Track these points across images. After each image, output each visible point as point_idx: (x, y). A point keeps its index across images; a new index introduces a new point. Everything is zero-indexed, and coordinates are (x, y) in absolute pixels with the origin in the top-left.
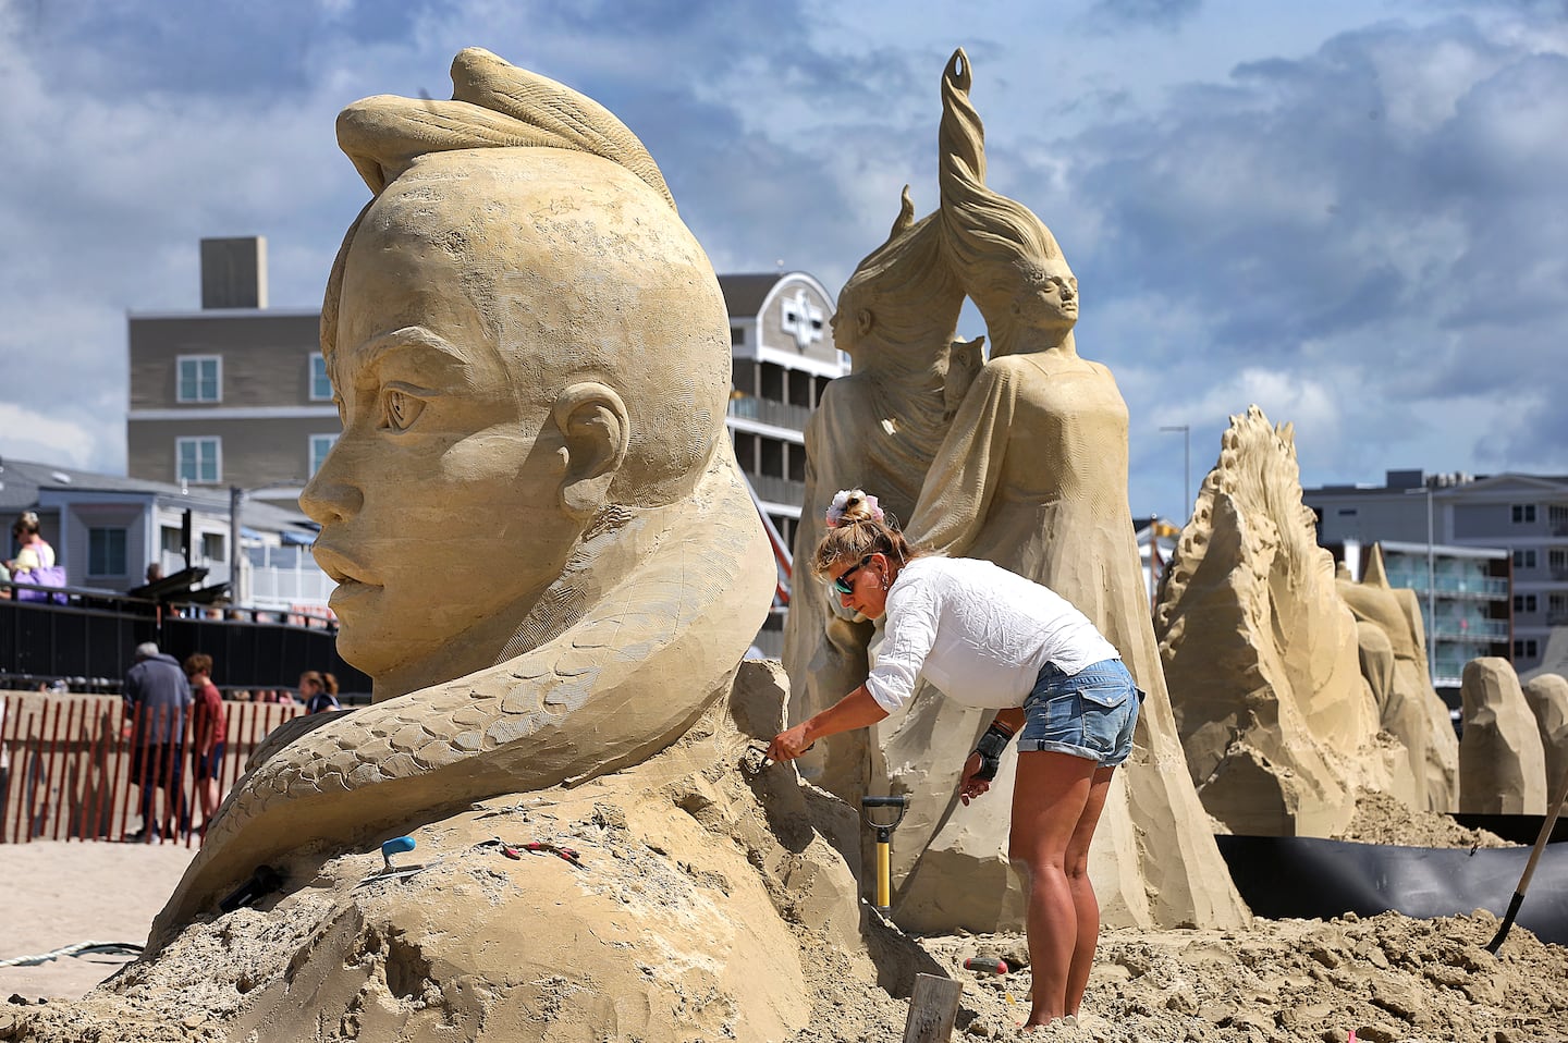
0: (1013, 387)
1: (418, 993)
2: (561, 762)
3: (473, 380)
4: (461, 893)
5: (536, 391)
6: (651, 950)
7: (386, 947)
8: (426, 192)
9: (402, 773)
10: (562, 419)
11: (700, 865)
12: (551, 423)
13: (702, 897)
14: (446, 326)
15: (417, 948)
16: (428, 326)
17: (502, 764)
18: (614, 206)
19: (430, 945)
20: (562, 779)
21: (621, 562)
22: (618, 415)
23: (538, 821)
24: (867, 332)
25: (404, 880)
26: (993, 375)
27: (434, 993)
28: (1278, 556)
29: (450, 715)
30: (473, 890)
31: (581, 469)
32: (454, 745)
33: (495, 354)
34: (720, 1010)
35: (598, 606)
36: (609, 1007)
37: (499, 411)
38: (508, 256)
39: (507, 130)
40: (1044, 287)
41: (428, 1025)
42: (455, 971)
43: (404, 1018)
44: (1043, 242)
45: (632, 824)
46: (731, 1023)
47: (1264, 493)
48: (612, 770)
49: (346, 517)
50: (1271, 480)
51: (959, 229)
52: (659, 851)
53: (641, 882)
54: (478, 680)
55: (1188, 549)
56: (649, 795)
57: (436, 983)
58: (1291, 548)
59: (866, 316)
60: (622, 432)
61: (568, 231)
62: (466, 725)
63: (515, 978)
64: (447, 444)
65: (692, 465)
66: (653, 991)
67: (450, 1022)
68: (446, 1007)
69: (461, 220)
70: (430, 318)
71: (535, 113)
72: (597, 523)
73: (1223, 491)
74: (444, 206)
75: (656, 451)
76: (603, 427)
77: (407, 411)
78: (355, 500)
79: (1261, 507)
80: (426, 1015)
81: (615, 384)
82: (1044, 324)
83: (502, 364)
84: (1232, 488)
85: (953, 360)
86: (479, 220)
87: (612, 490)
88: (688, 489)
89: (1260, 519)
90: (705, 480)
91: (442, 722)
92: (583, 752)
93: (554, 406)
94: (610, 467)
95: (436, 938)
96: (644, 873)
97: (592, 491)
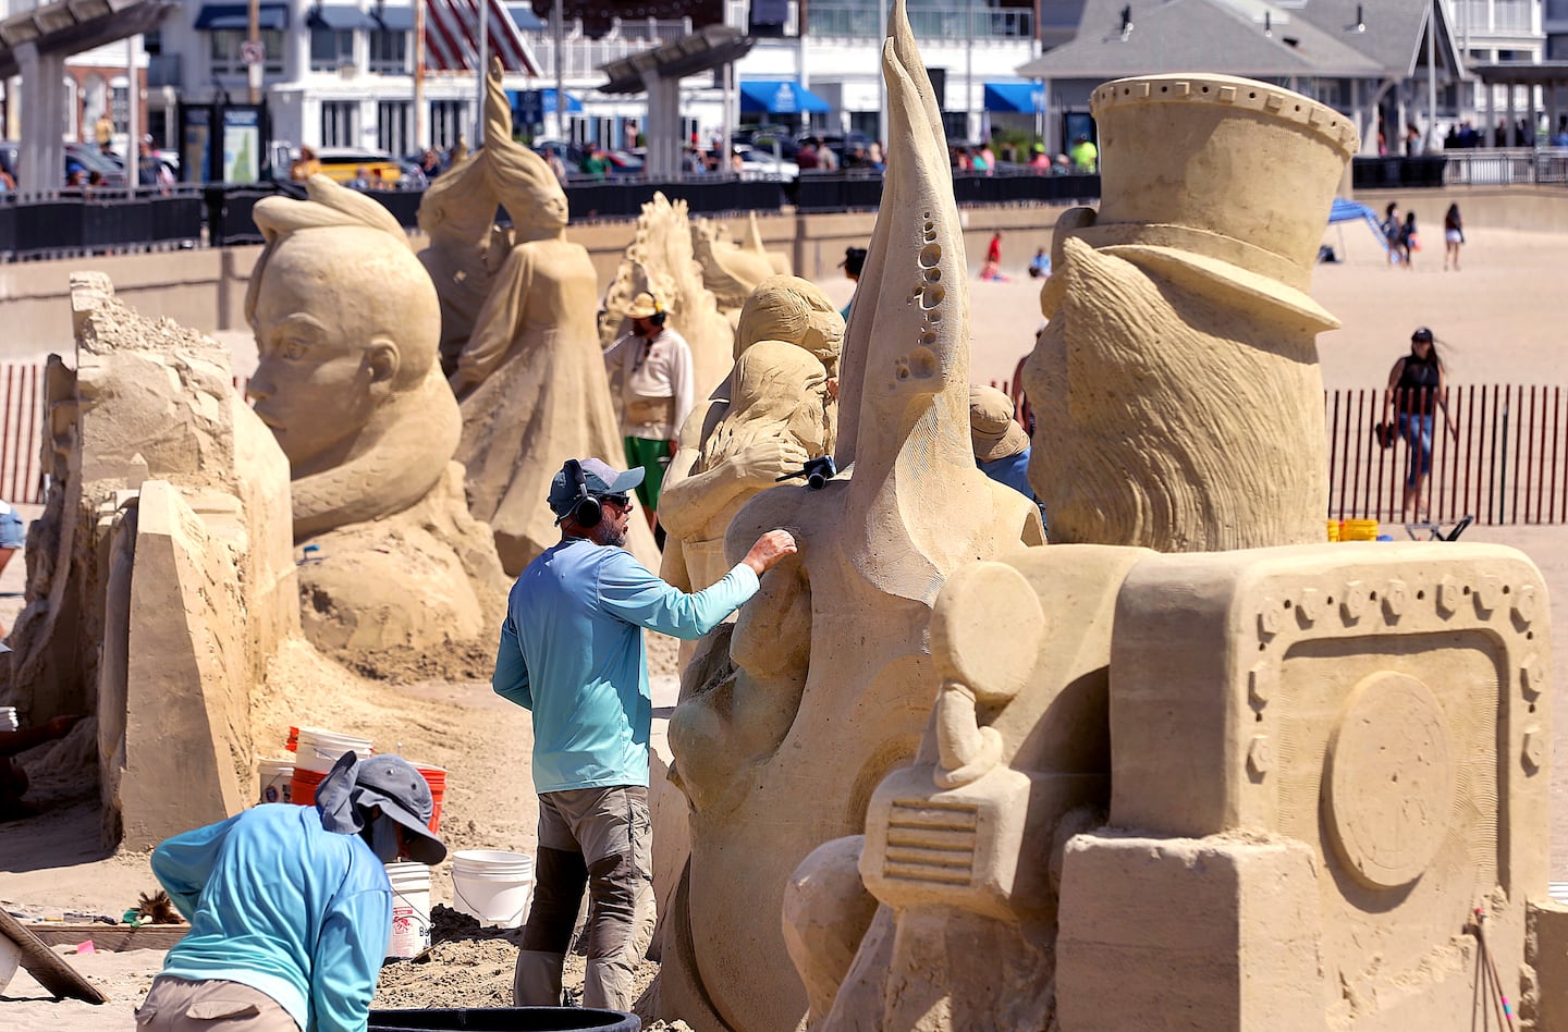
0: (531, 263)
1: (328, 612)
2: (374, 510)
3: (330, 338)
4: (341, 570)
5: (357, 343)
6: (423, 594)
7: (311, 593)
8: (305, 250)
9: (304, 515)
10: (370, 356)
11: (436, 556)
12: (365, 358)
13: (440, 569)
14: (318, 314)
15: (325, 594)
16: (309, 313)
17: (348, 511)
18: (389, 257)
19: (332, 592)
20: (373, 517)
21: (395, 417)
22: (395, 354)
23: (365, 537)
24: (439, 222)
25: (317, 564)
26: (520, 256)
27: (334, 612)
28: (676, 301)
29: (324, 490)
30: (346, 568)
31: (378, 377)
32: (328, 503)
33: (340, 327)
34: (451, 619)
35: (384, 439)
36: (409, 617)
37: (339, 352)
38: (345, 282)
39: (339, 219)
40: (548, 204)
41: (332, 626)
42: (343, 603)
43: (322, 623)
44: (547, 178)
45: (406, 537)
46: (457, 624)
47: (666, 257)
48: (395, 513)
49: (268, 397)
50: (671, 247)
51: (495, 164)
52: (419, 550)
53: (415, 564)
54: (335, 472)
55: (614, 301)
56: (411, 524)
57: (335, 607)
58: (684, 295)
59: (440, 213)
60: (395, 359)
61: (370, 269)
62: (331, 494)
63: (369, 605)
64: (317, 366)
65: (423, 372)
66: (426, 610)
67: (342, 623)
68: (340, 618)
69: (322, 265)
70: (310, 310)
71: (350, 209)
72: (383, 401)
73: (638, 261)
74: (314, 258)
75: (410, 367)
76: (388, 360)
77: (298, 352)
78: (273, 390)
79: (664, 268)
80: (332, 621)
81: (393, 339)
82: (548, 225)
83: (343, 331)
84: (643, 258)
85: (492, 240)
86: (330, 265)
87: (391, 387)
88: (421, 383)
89: (663, 276)
90: (428, 378)
91: (321, 493)
92: (383, 506)
93: (367, 350)
94: (391, 376)
95: (334, 589)
96: (414, 560)
97: (381, 387)
